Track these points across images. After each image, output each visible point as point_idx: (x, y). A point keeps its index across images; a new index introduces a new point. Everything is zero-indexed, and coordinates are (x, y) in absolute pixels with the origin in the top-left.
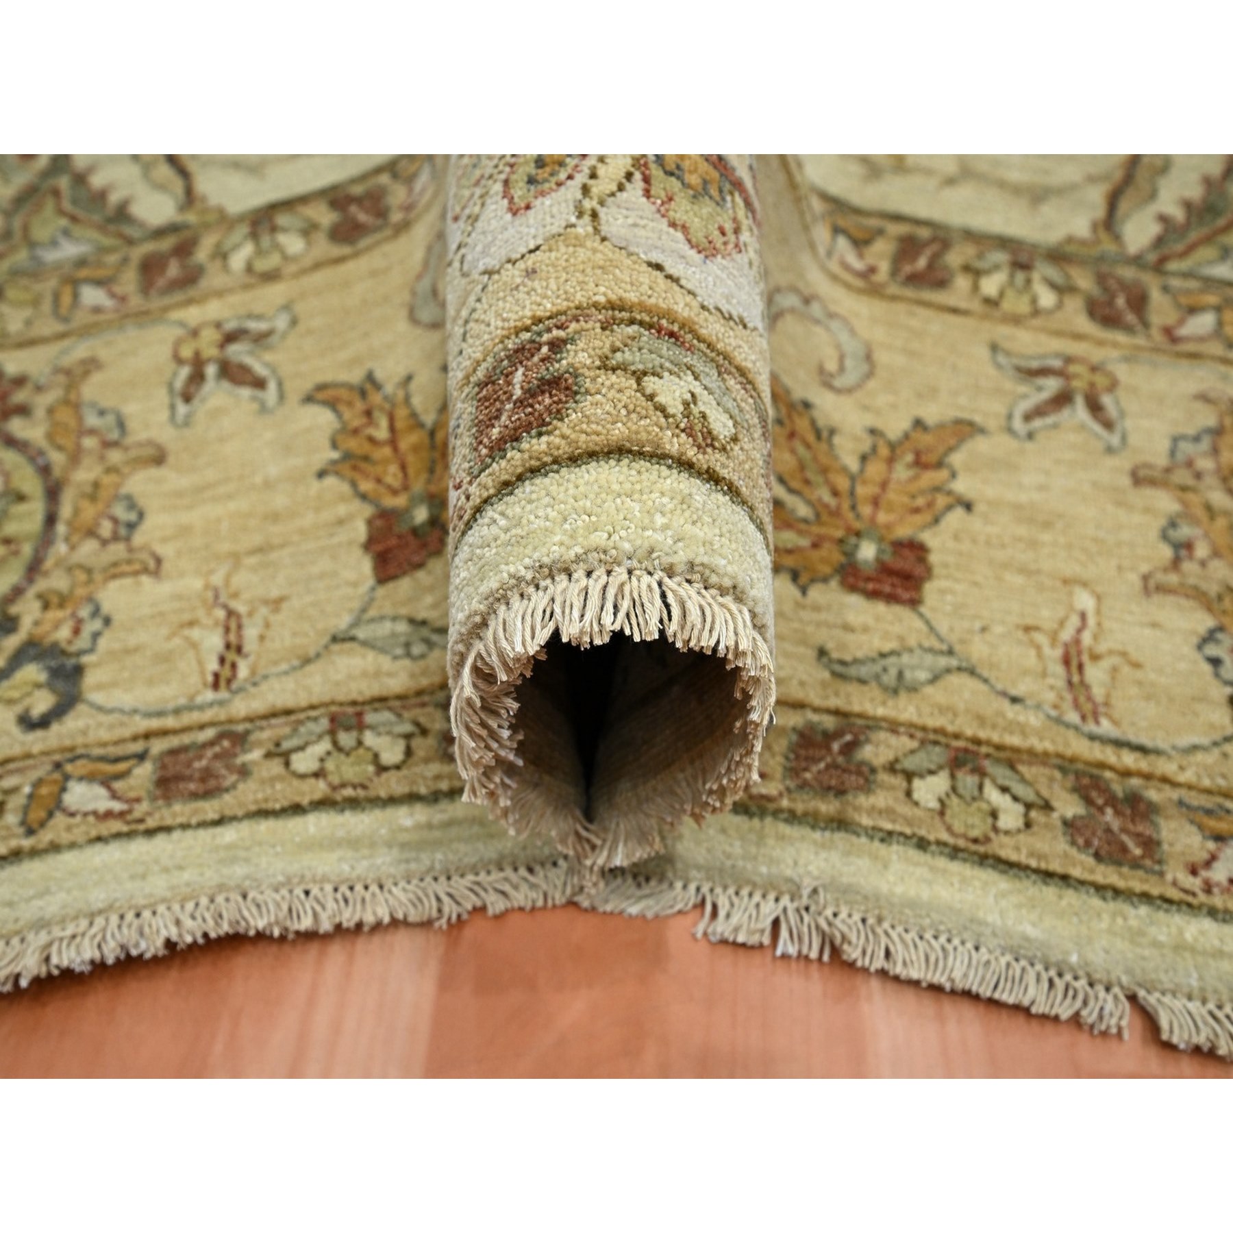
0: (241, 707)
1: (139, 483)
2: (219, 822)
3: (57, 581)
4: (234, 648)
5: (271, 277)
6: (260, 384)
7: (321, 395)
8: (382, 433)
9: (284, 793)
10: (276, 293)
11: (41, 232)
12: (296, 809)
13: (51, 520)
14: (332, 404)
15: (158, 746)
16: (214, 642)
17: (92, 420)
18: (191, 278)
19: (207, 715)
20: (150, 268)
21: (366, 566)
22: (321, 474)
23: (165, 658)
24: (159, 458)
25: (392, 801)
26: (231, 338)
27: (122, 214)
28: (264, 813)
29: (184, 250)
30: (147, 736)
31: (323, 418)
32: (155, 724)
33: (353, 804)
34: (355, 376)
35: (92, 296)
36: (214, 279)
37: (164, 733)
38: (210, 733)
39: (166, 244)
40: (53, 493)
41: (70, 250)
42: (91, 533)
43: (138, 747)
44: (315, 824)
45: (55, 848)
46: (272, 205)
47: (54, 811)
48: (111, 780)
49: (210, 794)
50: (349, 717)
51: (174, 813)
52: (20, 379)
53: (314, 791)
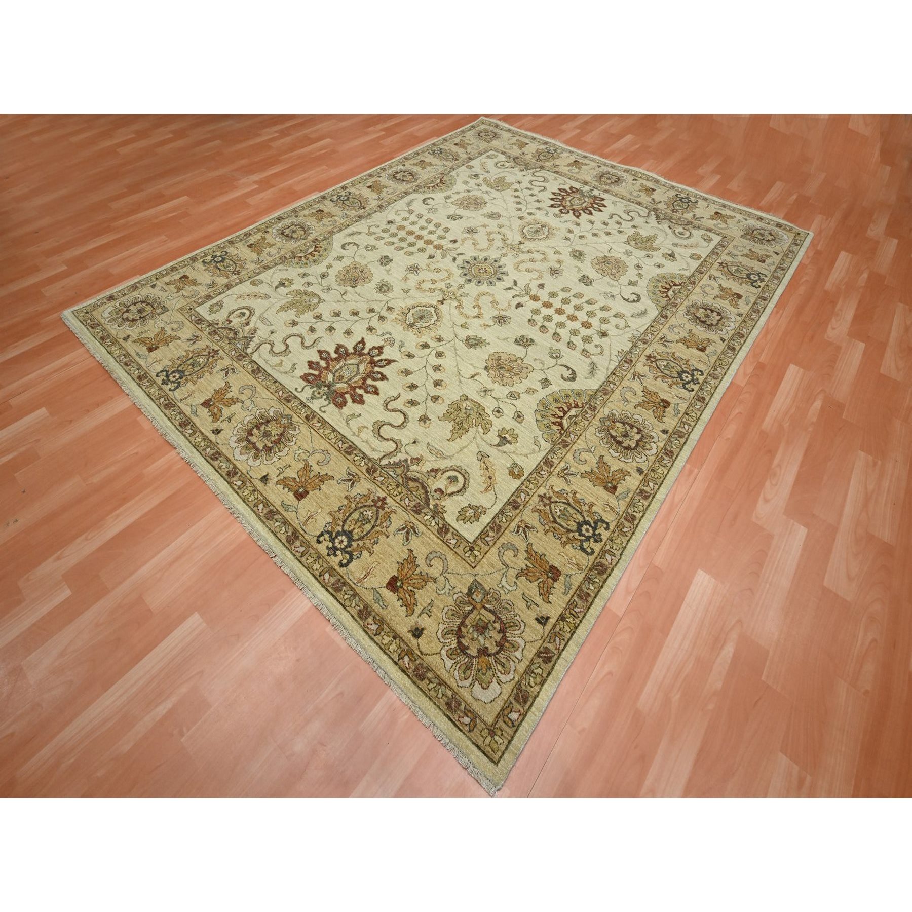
0: (179, 404)
1: (207, 374)
2: (162, 412)
3: (189, 377)
4: (186, 398)
5: (243, 368)
6: (226, 376)
7: (227, 383)
10: (241, 369)
11: (241, 342)
12: (166, 416)
15: (171, 401)
16: (186, 396)
17: (214, 364)
18: (239, 360)
20: (240, 355)
21: (202, 401)
24: (211, 374)
25: (171, 422)
27: (247, 348)
28: (165, 414)
29: (244, 357)
31: (223, 384)
32: (174, 399)
35: (233, 352)
36: (240, 362)
38: (174, 403)
39: (244, 354)
40: (202, 368)
41: (239, 346)
44: (166, 419)
46: (255, 362)
47: (159, 399)
48: (165, 400)
49: (165, 409)
50: (181, 413)
51: (162, 408)
52: (218, 354)
53: (170, 416)
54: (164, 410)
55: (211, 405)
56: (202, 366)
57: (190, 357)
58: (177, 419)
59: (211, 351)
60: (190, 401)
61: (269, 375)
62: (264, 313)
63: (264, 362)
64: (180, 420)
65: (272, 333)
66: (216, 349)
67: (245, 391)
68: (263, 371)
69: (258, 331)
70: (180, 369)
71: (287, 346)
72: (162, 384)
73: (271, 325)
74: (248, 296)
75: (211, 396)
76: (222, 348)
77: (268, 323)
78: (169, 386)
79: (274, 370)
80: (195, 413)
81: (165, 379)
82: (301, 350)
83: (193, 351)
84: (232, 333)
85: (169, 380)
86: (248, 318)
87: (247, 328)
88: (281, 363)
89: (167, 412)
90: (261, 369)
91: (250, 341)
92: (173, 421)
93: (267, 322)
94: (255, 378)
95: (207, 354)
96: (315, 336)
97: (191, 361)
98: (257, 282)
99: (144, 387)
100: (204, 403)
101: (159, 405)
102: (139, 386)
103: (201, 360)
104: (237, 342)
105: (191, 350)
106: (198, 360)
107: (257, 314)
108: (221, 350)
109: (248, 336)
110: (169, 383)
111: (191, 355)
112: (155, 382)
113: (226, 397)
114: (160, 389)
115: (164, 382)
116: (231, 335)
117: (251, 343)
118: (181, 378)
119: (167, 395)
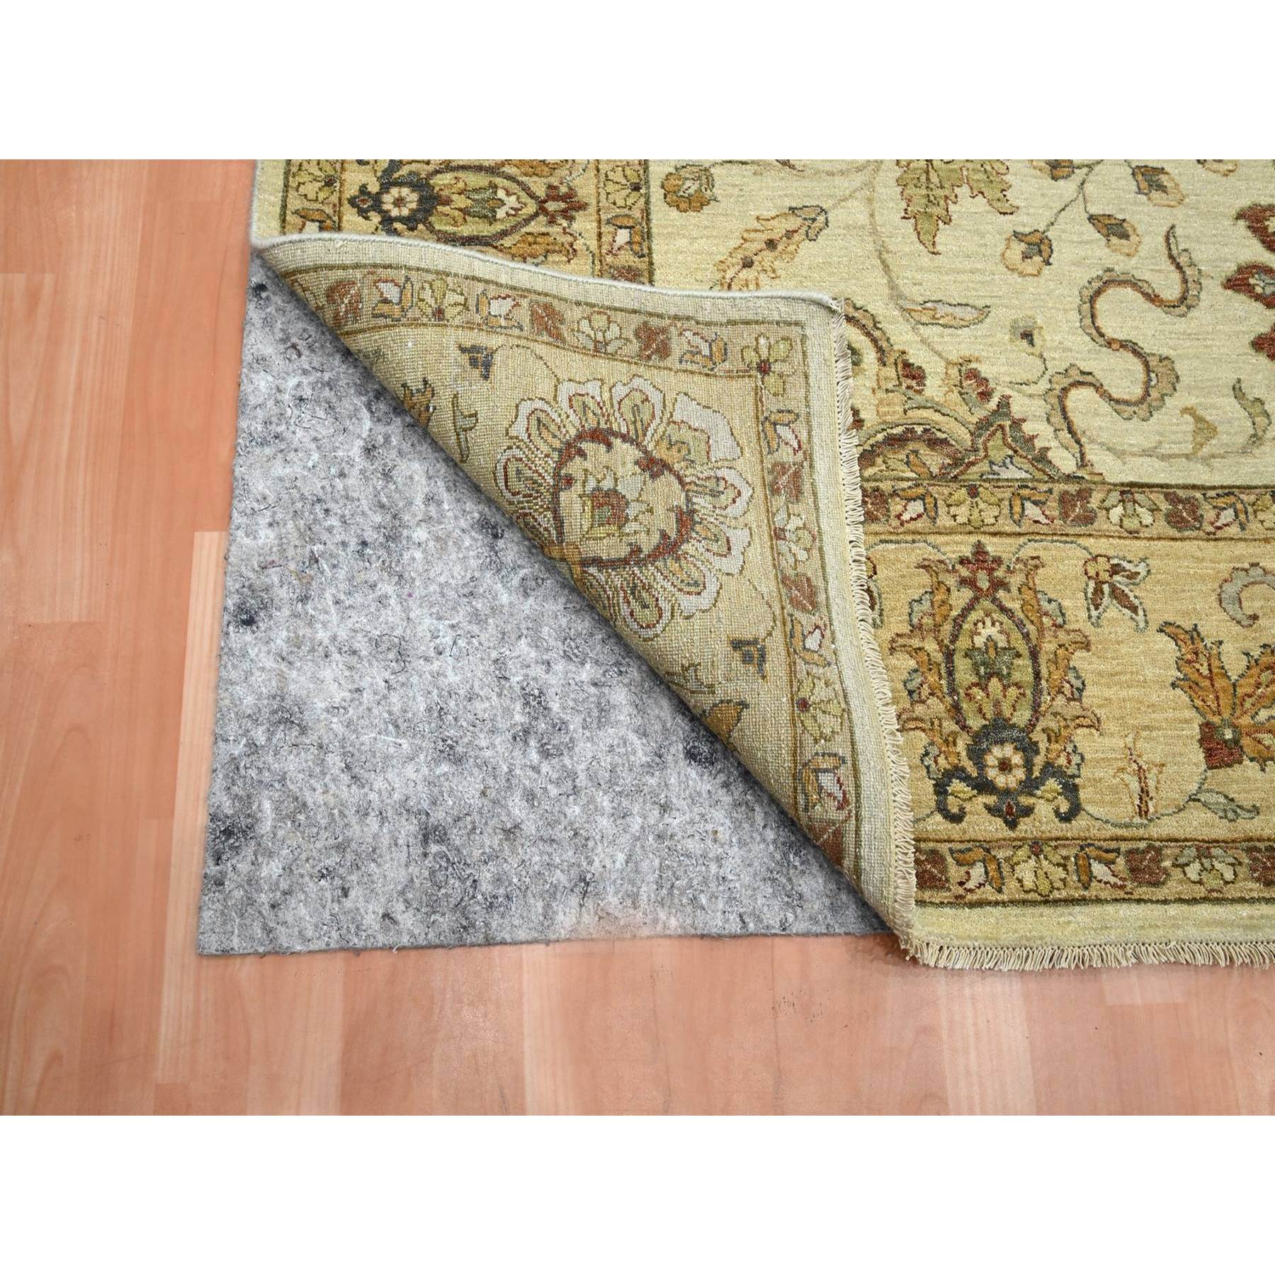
0: (1154, 831)
1: (1079, 661)
2: (1165, 902)
3: (1047, 722)
4: (1145, 792)
5: (1133, 534)
6: (1134, 609)
7: (1167, 629)
8: (1205, 671)
9: (1188, 891)
10: (1136, 548)
11: (996, 455)
13: (1037, 675)
14: (1174, 638)
15: (1124, 847)
16: (1135, 786)
17: (1045, 605)
18: (1088, 519)
19: (1141, 832)
20: (1065, 502)
22: (1174, 685)
23: (1114, 790)
24: (1087, 646)
25: (1234, 901)
26: (1115, 570)
27: (1044, 457)
28: (1181, 901)
29: (1084, 495)
30: (1117, 839)
31: (1165, 644)
32: (1118, 832)
33: (1217, 901)
34: (1188, 625)
35: (1032, 511)
36: (1100, 524)
37: (1125, 839)
38: (1145, 844)
39: (1074, 489)
40: (1034, 655)
41: (1015, 473)
42: (1060, 692)
43: (1113, 845)
44: (1204, 911)
45: (1098, 901)
46: (1132, 485)
47: (1091, 877)
48: (1109, 863)
49: (1157, 884)
50: (1204, 849)
51: (1144, 892)
52: (998, 561)
53: (1200, 892)
54: (1161, 893)
55: (1236, 741)
56: (1022, 647)
57: (939, 657)
58: (1229, 875)
59: (965, 572)
60: (1167, 793)
61: (1229, 491)
62: (892, 286)
63: (1157, 464)
64: (1241, 871)
65: (1028, 336)
66: (967, 551)
67: (1250, 607)
68: (1198, 495)
69: (985, 370)
70: (975, 723)
71: (1130, 347)
72: (1012, 825)
73: (985, 311)
74: (748, 264)
75: (1194, 713)
76: (972, 527)
77: (969, 314)
78: (1043, 810)
79: (1216, 463)
80: (1232, 810)
81: (991, 800)
82: (1181, 325)
83: (916, 628)
84: (924, 450)
85: (1007, 792)
86: (880, 350)
87: (933, 388)
88: (1199, 419)
89: (1173, 887)
90: (1181, 493)
91: (1017, 424)
92: (1231, 892)
93: (958, 311)
94: (1211, 537)
95: (967, 594)
96: (1152, 242)
97: (962, 664)
98: (692, 187)
99: (989, 893)
100: (1209, 754)
101: (1122, 894)
102: (972, 905)
103: (989, 631)
104: (984, 467)
105: (905, 629)
106: (979, 641)
107: (879, 306)
108: (985, 539)
109: (980, 413)
110: (1025, 800)
111: (931, 646)
112: (987, 847)
113: (1234, 678)
114: (1036, 847)
115: (1012, 814)
116: (934, 461)
117: (1028, 428)
118: (1028, 749)
119: (1085, 843)
